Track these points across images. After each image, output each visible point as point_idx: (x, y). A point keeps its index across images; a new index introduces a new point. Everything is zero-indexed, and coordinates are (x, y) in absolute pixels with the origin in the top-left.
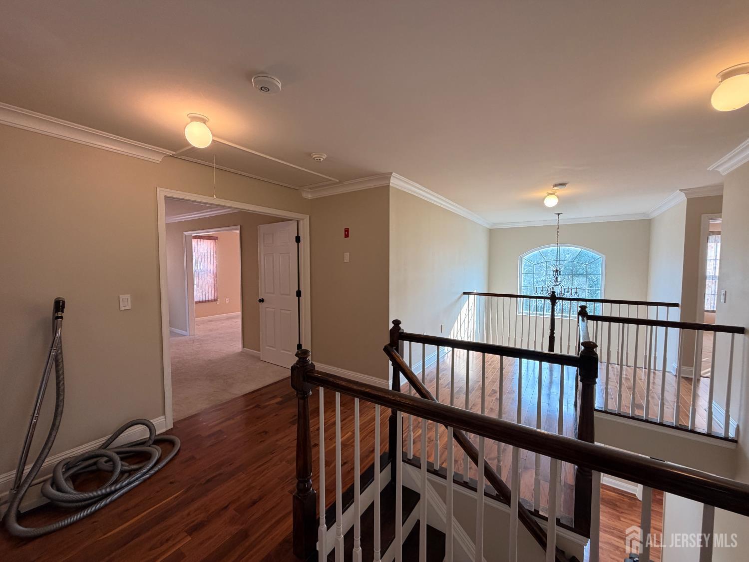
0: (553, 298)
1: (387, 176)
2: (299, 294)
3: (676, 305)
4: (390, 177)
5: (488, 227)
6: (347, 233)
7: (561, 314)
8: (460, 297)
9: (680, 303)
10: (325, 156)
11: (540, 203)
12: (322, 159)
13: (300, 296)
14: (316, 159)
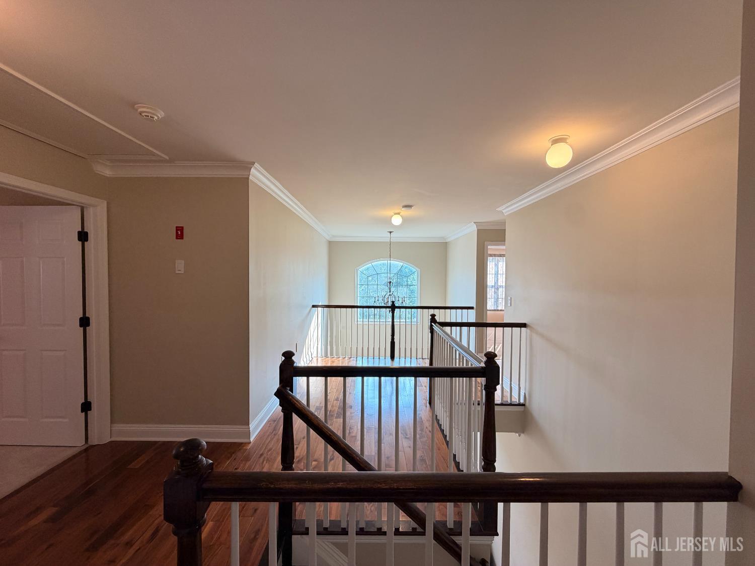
0: (393, 307)
1: (248, 166)
2: (85, 322)
3: (472, 308)
4: (251, 167)
5: (328, 238)
6: (180, 233)
7: (399, 320)
8: (310, 310)
9: (475, 307)
10: (161, 114)
11: (388, 221)
12: (156, 118)
13: (88, 325)
14: (143, 114)
